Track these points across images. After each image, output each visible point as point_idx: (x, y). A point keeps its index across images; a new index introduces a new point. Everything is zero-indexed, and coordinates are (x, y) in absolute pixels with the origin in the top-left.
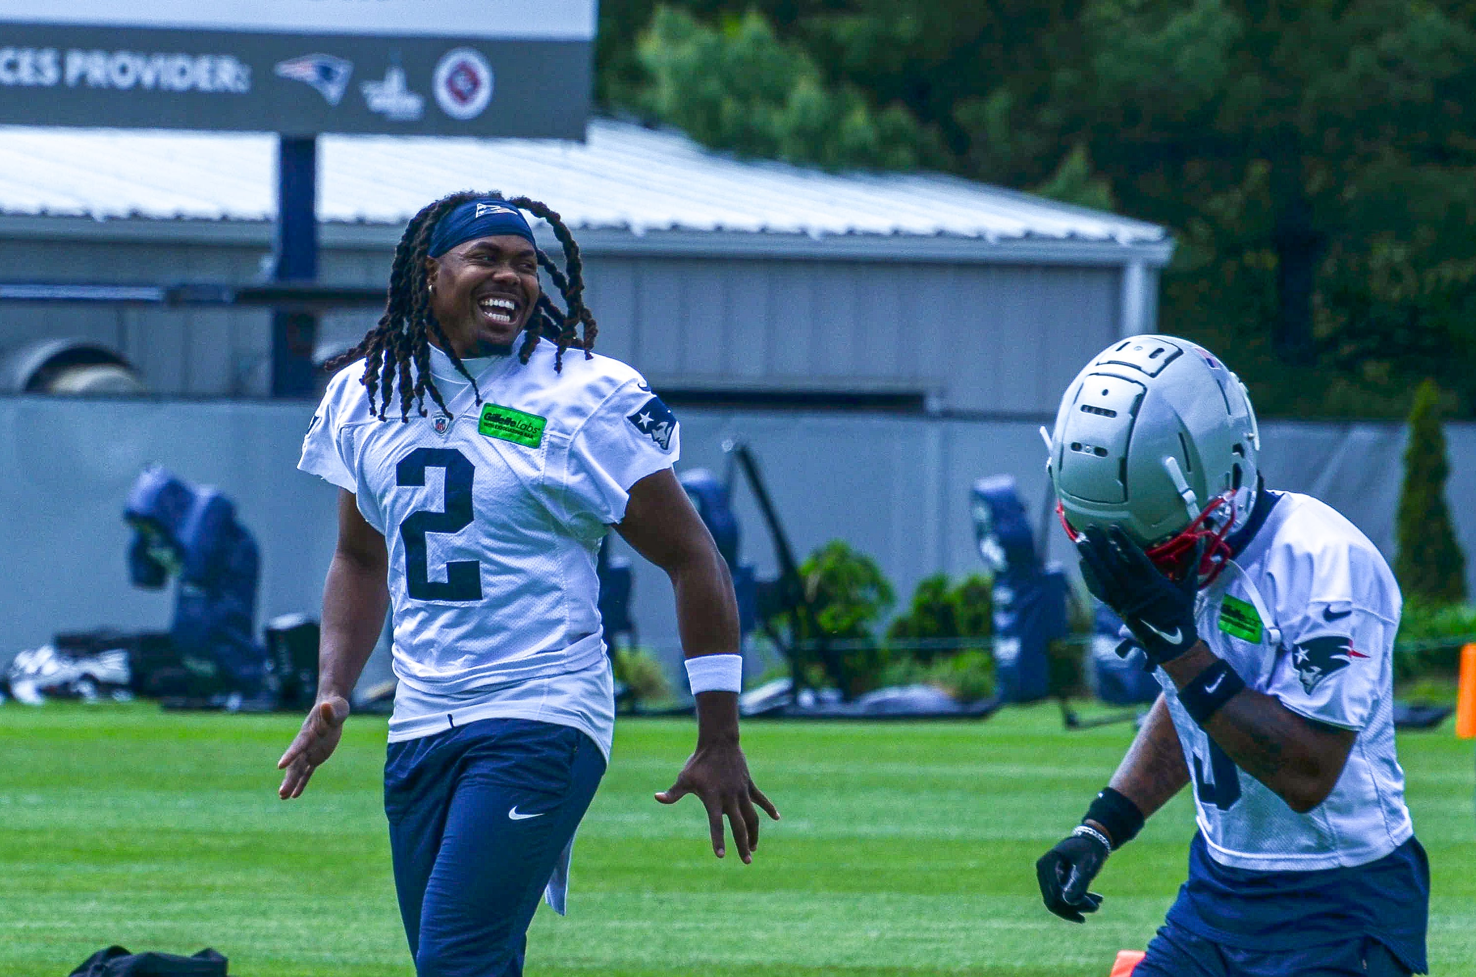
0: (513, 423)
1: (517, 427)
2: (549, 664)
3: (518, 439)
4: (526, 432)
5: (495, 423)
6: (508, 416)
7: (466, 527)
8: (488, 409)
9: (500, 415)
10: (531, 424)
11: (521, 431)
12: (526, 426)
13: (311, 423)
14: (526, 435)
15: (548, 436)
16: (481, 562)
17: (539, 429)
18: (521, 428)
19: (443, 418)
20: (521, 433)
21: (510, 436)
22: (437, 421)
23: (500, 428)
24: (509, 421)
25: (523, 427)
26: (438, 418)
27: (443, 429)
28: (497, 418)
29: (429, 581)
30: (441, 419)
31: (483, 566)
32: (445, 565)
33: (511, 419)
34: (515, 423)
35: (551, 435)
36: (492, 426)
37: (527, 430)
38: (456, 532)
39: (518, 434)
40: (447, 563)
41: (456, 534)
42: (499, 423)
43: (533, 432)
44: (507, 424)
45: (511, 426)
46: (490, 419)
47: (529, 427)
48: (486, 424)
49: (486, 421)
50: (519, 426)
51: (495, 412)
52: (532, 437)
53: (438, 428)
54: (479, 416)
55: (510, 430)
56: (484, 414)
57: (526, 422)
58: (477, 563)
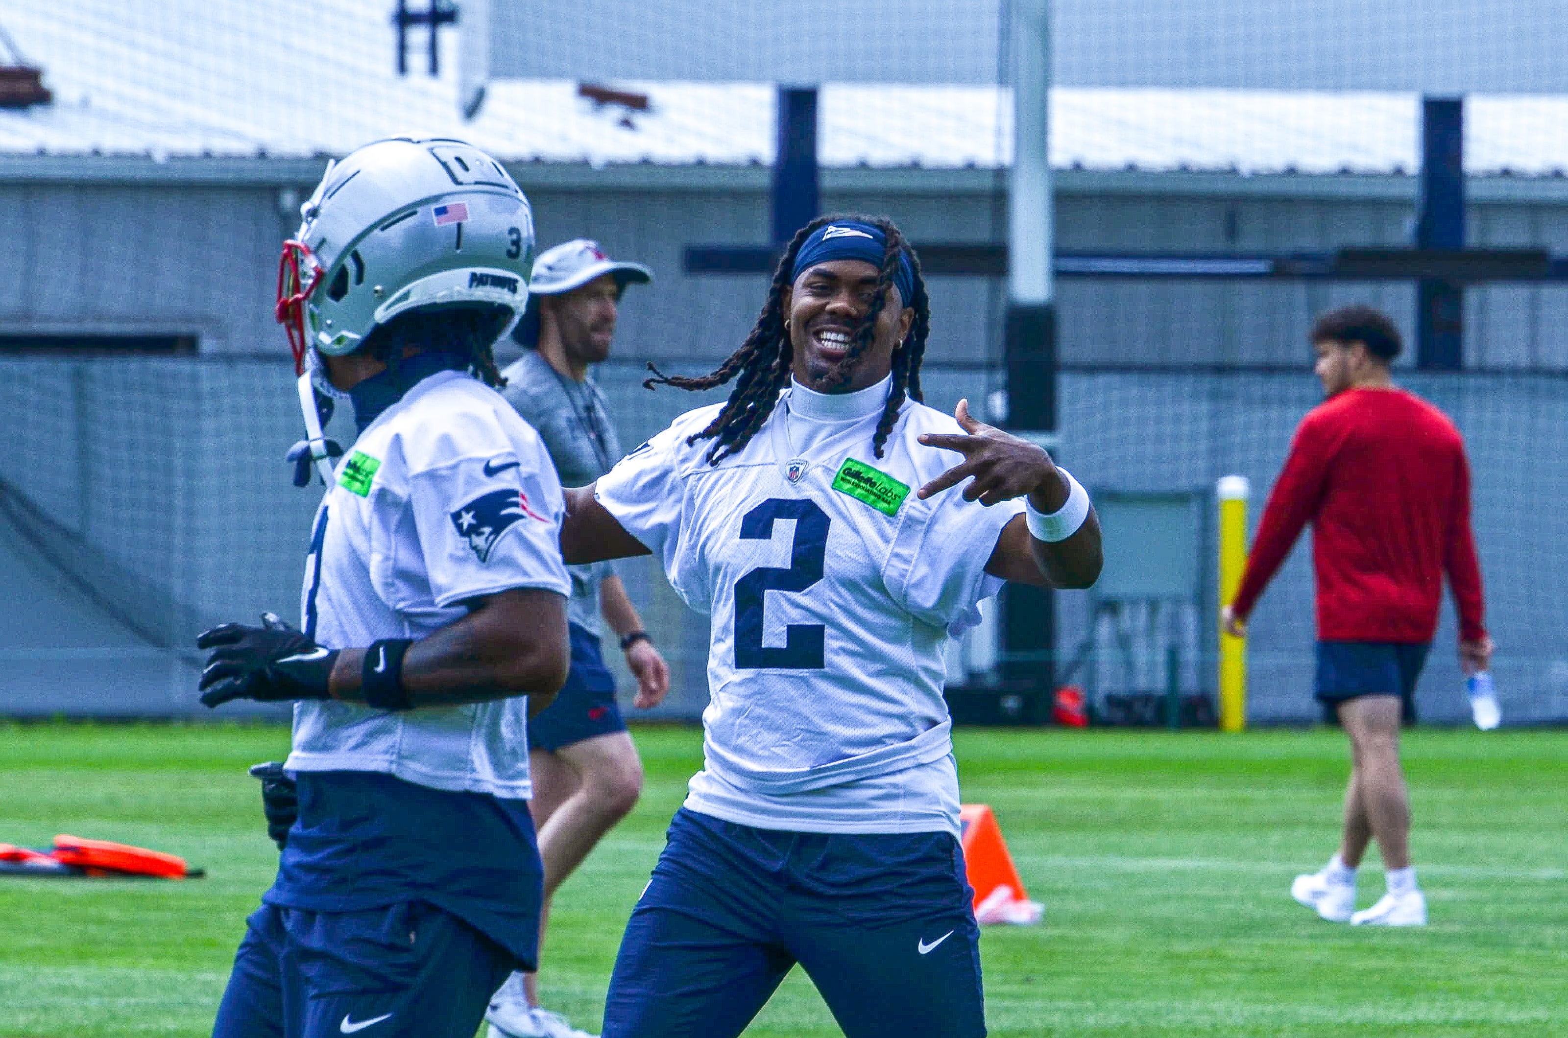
0: (873, 484)
1: (876, 489)
2: (900, 757)
3: (874, 502)
4: (885, 496)
5: (853, 480)
6: (869, 476)
7: (813, 586)
8: (849, 464)
9: (861, 473)
10: (892, 489)
11: (879, 493)
12: (886, 490)
13: (640, 447)
14: (883, 500)
15: (906, 508)
16: (826, 626)
17: (900, 497)
18: (880, 490)
19: (797, 466)
20: (879, 497)
21: (866, 497)
22: (791, 469)
23: (857, 486)
24: (869, 481)
25: (883, 491)
26: (793, 466)
27: (797, 477)
28: (857, 475)
29: (763, 646)
30: (795, 467)
31: (828, 631)
32: (786, 628)
33: (872, 479)
34: (875, 484)
35: (910, 506)
36: (849, 482)
37: (887, 495)
38: (800, 591)
39: (875, 496)
40: (788, 626)
41: (802, 593)
42: (858, 480)
43: (892, 498)
44: (867, 484)
45: (870, 486)
46: (849, 474)
47: (889, 492)
48: (843, 479)
49: (844, 476)
50: (879, 488)
51: (856, 468)
52: (889, 503)
53: (791, 475)
54: (837, 470)
55: (867, 491)
56: (843, 469)
57: (887, 486)
58: (822, 628)
